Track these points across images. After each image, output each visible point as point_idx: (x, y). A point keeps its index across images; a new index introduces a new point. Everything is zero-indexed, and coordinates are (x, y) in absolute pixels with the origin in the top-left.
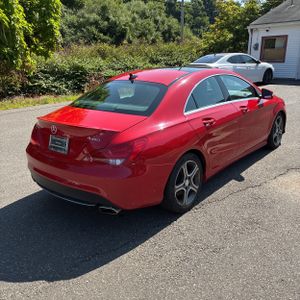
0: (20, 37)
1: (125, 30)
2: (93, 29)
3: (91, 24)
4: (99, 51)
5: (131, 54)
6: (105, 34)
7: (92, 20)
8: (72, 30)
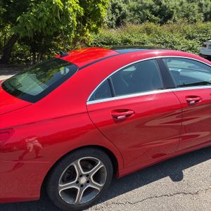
0: (73, 18)
1: (173, 12)
2: (148, 12)
3: (147, 8)
4: (146, 29)
5: (172, 31)
6: (156, 16)
7: (147, 5)
8: (132, 13)
